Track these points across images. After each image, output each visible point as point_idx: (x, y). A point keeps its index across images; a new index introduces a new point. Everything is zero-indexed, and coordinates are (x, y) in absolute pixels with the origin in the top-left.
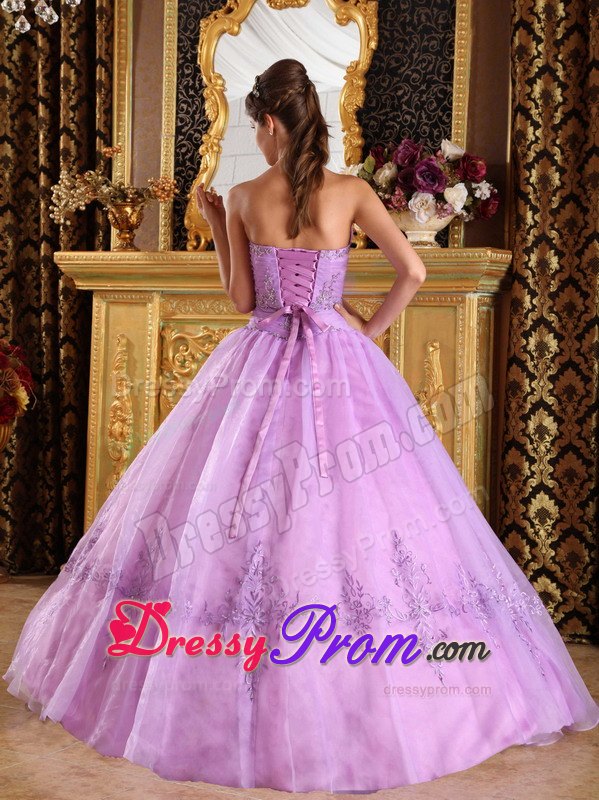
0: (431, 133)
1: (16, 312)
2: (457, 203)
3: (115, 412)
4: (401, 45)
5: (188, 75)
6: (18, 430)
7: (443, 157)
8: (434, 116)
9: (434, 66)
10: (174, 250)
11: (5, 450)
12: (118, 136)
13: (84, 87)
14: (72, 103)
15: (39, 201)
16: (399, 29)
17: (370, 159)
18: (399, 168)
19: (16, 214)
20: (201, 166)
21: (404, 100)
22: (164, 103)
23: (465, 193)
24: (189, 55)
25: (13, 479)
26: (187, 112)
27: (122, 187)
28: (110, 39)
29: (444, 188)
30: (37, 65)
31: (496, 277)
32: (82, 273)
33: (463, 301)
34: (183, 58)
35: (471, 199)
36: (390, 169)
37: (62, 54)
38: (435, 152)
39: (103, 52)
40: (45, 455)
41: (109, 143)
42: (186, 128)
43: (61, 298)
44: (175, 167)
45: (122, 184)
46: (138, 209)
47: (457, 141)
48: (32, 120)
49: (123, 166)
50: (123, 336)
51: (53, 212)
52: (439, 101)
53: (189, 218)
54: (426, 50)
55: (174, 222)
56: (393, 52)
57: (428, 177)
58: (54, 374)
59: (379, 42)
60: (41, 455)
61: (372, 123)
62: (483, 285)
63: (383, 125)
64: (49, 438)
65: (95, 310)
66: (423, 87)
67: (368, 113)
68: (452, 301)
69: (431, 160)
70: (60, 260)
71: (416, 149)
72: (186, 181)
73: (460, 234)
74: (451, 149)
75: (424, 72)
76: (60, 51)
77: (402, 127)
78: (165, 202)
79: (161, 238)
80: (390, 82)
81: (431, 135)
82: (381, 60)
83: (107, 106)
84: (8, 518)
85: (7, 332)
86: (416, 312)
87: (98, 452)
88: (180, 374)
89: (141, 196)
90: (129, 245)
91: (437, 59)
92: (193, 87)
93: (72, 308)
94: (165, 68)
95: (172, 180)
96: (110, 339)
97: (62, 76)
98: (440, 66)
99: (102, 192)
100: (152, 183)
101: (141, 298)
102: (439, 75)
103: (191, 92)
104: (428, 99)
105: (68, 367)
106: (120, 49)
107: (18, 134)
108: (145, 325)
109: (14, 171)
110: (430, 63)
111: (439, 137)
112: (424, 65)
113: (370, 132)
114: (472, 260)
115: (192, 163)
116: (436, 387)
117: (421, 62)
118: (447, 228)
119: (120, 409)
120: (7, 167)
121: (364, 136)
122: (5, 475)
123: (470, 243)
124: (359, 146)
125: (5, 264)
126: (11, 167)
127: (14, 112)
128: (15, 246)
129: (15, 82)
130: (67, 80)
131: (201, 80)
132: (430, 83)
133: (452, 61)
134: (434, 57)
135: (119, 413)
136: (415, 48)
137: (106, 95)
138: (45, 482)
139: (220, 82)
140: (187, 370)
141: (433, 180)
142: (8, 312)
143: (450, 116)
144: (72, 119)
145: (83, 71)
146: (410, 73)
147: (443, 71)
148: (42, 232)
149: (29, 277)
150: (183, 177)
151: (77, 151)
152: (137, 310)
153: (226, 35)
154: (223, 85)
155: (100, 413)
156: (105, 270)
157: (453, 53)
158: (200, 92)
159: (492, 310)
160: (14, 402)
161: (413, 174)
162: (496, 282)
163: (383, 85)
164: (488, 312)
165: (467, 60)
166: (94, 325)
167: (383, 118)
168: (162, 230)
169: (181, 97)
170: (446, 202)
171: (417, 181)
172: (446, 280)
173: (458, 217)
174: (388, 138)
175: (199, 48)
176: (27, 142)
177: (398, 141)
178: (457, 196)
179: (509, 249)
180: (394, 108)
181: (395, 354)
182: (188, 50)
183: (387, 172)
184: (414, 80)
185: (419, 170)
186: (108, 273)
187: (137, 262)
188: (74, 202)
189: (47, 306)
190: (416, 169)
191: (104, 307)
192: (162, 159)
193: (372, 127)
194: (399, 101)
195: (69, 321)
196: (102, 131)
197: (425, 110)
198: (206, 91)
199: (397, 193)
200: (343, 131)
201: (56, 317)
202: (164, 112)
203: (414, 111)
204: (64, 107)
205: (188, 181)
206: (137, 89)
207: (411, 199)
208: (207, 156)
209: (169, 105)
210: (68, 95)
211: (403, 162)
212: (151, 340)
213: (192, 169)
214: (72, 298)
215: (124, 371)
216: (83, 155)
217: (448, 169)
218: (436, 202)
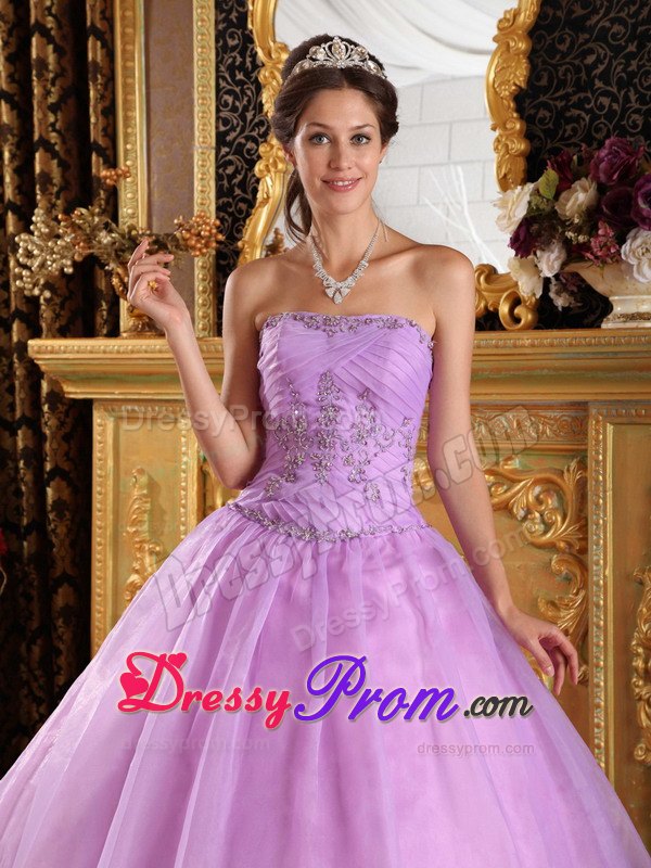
0: (647, 126)
5: (234, 48)
12: (126, 151)
13: (70, 74)
14: (52, 100)
15: (7, 256)
17: (550, 175)
18: (601, 189)
20: (259, 195)
21: (597, 71)
22: (196, 96)
24: (233, 16)
27: (134, 233)
32: (74, 373)
34: (224, 20)
36: (585, 190)
37: (33, 20)
39: (98, 16)
40: (29, 650)
41: (112, 163)
42: (233, 135)
43: (46, 408)
44: (218, 197)
49: (135, 199)
50: (141, 472)
51: (21, 277)
58: (39, 526)
60: (23, 647)
61: (542, 113)
63: (560, 117)
64: (35, 625)
65: (96, 429)
66: (632, 48)
67: (535, 97)
70: (38, 352)
71: (631, 154)
72: (235, 220)
75: (631, 21)
76: (29, 16)
77: (596, 117)
78: (203, 255)
79: (199, 312)
80: (572, 42)
82: (556, 6)
83: (107, 103)
86: (633, 434)
89: (162, 246)
90: (148, 325)
92: (242, 67)
93: (62, 424)
94: (197, 39)
95: (213, 219)
96: (122, 475)
97: (34, 56)
99: (100, 242)
100: (180, 225)
103: (240, 76)
104: (639, 67)
105: (60, 516)
108: (176, 455)
113: (538, 130)
115: (244, 191)
121: (528, 135)
124: (522, 154)
130: (42, 63)
131: (254, 55)
132: (643, 40)
137: (105, 86)
138: (31, 692)
144: (53, 125)
145: (67, 48)
146: (608, 24)
148: (13, 304)
150: (231, 214)
151: (63, 176)
155: (110, 592)
156: (110, 368)
158: (254, 75)
161: (631, 198)
163: (562, 47)
166: (96, 454)
167: (560, 104)
168: (199, 299)
169: (223, 84)
171: (639, 211)
174: (570, 137)
180: (579, 88)
181: (597, 505)
182: (232, 7)
183: (580, 197)
184: (614, 36)
185: (643, 191)
186: (114, 373)
187: (160, 356)
188: (54, 261)
189: (25, 420)
190: (639, 189)
191: (110, 425)
192: (197, 186)
193: (542, 121)
194: (588, 74)
195: (59, 445)
196: (100, 143)
197: (635, 86)
198: (263, 72)
199: (600, 232)
200: (494, 129)
201: (40, 438)
202: (196, 109)
203: (615, 90)
204: (39, 107)
205: (238, 220)
206: (152, 74)
207: (624, 241)
208: (268, 179)
209: (203, 99)
210: (45, 87)
211: (610, 177)
212: (186, 480)
213: (243, 200)
214: (61, 408)
215: (145, 527)
216: (73, 183)
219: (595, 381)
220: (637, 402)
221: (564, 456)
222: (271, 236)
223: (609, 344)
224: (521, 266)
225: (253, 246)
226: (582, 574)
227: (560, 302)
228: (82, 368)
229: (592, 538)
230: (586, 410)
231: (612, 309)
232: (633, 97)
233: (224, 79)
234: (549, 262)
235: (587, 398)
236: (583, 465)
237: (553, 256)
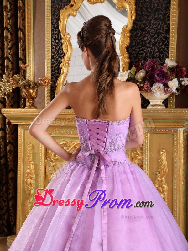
0: (160, 56)
2: (173, 87)
3: (28, 174)
4: (146, 17)
5: (56, 34)
7: (166, 66)
8: (161, 48)
9: (161, 26)
12: (28, 60)
13: (14, 40)
14: (9, 47)
16: (145, 10)
17: (134, 68)
18: (147, 72)
20: (61, 72)
21: (147, 42)
22: (46, 46)
23: (177, 83)
24: (56, 26)
26: (56, 50)
27: (29, 81)
28: (24, 20)
29: (168, 81)
32: (13, 117)
33: (177, 132)
34: (53, 27)
35: (180, 85)
36: (143, 72)
37: (5, 26)
38: (163, 64)
39: (21, 25)
40: (3, 188)
41: (25, 63)
42: (55, 56)
43: (7, 126)
44: (51, 72)
46: (35, 90)
47: (172, 59)
49: (30, 72)
50: (30, 143)
52: (163, 42)
56: (142, 21)
57: (161, 76)
58: (5, 156)
59: (136, 16)
60: (1, 187)
61: (133, 52)
62: (186, 125)
63: (138, 53)
64: (4, 182)
65: (19, 132)
66: (156, 36)
67: (131, 48)
68: (171, 131)
69: (162, 68)
70: (4, 112)
71: (154, 63)
73: (173, 101)
74: (170, 63)
75: (156, 29)
76: (4, 25)
77: (147, 53)
78: (48, 87)
80: (141, 34)
81: (159, 57)
82: (137, 25)
83: (24, 48)
86: (155, 136)
87: (22, 190)
88: (54, 159)
90: (33, 106)
91: (162, 23)
92: (58, 39)
93: (11, 130)
94: (46, 31)
95: (50, 78)
96: (26, 144)
97: (5, 35)
98: (164, 26)
99: (20, 84)
100: (41, 79)
102: (163, 30)
103: (57, 41)
104: (158, 41)
105: (10, 154)
106: (28, 24)
110: (159, 25)
112: (156, 26)
113: (132, 56)
114: (182, 114)
115: (58, 71)
117: (155, 24)
118: (168, 98)
119: (30, 173)
121: (130, 58)
123: (178, 106)
124: (128, 63)
130: (7, 37)
131: (61, 36)
132: (159, 34)
133: (169, 24)
134: (161, 22)
135: (29, 175)
136: (152, 18)
137: (23, 43)
138: (3, 199)
139: (68, 36)
140: (56, 158)
141: (163, 78)
143: (168, 48)
144: (10, 53)
145: (13, 33)
146: (150, 30)
150: (55, 77)
151: (12, 66)
153: (71, 17)
154: (70, 38)
155: (22, 174)
156: (22, 116)
157: (169, 20)
158: (61, 41)
161: (154, 75)
163: (138, 35)
164: (187, 135)
165: (176, 23)
166: (19, 138)
167: (138, 50)
168: (46, 99)
169: (53, 43)
170: (169, 87)
171: (156, 78)
172: (169, 122)
173: (173, 94)
174: (140, 59)
175: (60, 22)
177: (145, 59)
178: (174, 84)
180: (143, 46)
182: (55, 23)
183: (141, 74)
184: (151, 33)
185: (157, 73)
186: (23, 117)
187: (35, 113)
188: (7, 88)
189: (2, 129)
190: (155, 73)
191: (23, 131)
192: (46, 69)
193: (133, 54)
194: (145, 42)
195: (10, 135)
196: (22, 58)
197: (157, 46)
198: (63, 40)
199: (146, 83)
200: (121, 56)
201: (6, 134)
202: (46, 49)
203: (152, 46)
204: (6, 49)
205: (57, 78)
206: (35, 40)
207: (152, 86)
208: (64, 68)
209: (48, 47)
210: (7, 43)
211: (149, 69)
213: (58, 73)
214: (11, 126)
215: (31, 157)
216: (15, 68)
217: (169, 72)
218: (164, 87)
222: (65, 82)
223: (148, 113)
225: (60, 85)
228: (15, 116)
229: (144, 163)
231: (149, 103)
232: (156, 48)
233: (53, 42)
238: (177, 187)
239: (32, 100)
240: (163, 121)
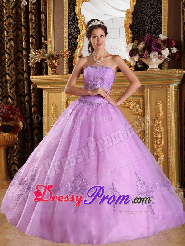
0: (155, 32)
1: (17, 97)
2: (166, 55)
4: (144, 3)
5: (72, 16)
6: (19, 136)
7: (160, 39)
8: (156, 26)
9: (156, 10)
10: (69, 74)
11: (15, 143)
12: (49, 37)
13: (37, 21)
14: (33, 27)
15: (23, 59)
17: (136, 41)
18: (146, 44)
19: (15, 64)
20: (78, 46)
21: (146, 21)
22: (64, 26)
23: (168, 51)
24: (72, 9)
25: (18, 152)
27: (52, 54)
28: (45, 5)
29: (161, 50)
30: (21, 14)
31: (180, 78)
32: (39, 83)
33: (169, 87)
34: (70, 10)
35: (170, 53)
36: (143, 44)
37: (30, 10)
38: (157, 38)
39: (43, 9)
40: (28, 144)
41: (46, 39)
42: (72, 33)
43: (32, 91)
44: (69, 46)
45: (51, 53)
47: (164, 34)
48: (20, 33)
49: (51, 47)
50: (54, 103)
51: (30, 63)
52: (158, 21)
53: (74, 63)
54: (152, 4)
55: (69, 64)
56: (141, 6)
57: (156, 46)
58: (30, 117)
59: (137, 2)
60: (27, 143)
61: (135, 29)
62: (175, 82)
63: (139, 30)
64: (29, 138)
65: (44, 95)
66: (152, 17)
67: (134, 26)
68: (165, 87)
69: (157, 41)
70: (32, 79)
71: (151, 37)
72: (73, 51)
73: (166, 65)
74: (163, 37)
75: (152, 12)
76: (29, 10)
77: (145, 30)
78: (66, 58)
79: (65, 70)
80: (141, 16)
82: (137, 8)
83: (45, 27)
84: (17, 165)
85: (14, 103)
86: (153, 91)
89: (58, 56)
90: (55, 73)
91: (156, 7)
92: (74, 20)
93: (35, 95)
94: (64, 14)
95: (68, 51)
96: (50, 104)
97: (30, 18)
98: (158, 9)
99: (45, 56)
100: (62, 52)
101: (60, 90)
102: (157, 12)
103: (73, 22)
104: (154, 21)
105: (35, 114)
106: (49, 8)
107: (15, 38)
108: (61, 99)
109: (15, 50)
110: (154, 9)
111: (158, 33)
112: (152, 9)
113: (134, 32)
114: (172, 73)
115: (75, 45)
116: (161, 116)
117: (151, 8)
118: (162, 63)
120: (12, 49)
121: (133, 34)
122: (15, 151)
123: (170, 68)
124: (131, 37)
125: (12, 81)
126: (13, 48)
127: (14, 30)
128: (15, 75)
129: (14, 20)
130: (32, 19)
131: (77, 17)
132: (154, 15)
133: (162, 8)
134: (155, 7)
136: (149, 3)
137: (45, 24)
139: (83, 18)
141: (158, 47)
142: (14, 97)
143: (161, 26)
144: (34, 32)
145: (37, 16)
146: (147, 12)
147: (159, 11)
148: (25, 69)
149: (21, 85)
150: (72, 50)
151: (36, 42)
152: (58, 94)
153: (85, 2)
154: (84, 19)
156: (48, 82)
157: (162, 5)
158: (76, 21)
159: (178, 90)
160: (18, 126)
161: (151, 46)
162: (180, 80)
163: (139, 16)
164: (177, 90)
165: (167, 7)
166: (44, 100)
167: (139, 27)
168: (65, 68)
169: (70, 23)
170: (162, 55)
171: (152, 48)
172: (163, 80)
173: (166, 60)
174: (141, 34)
175: (76, 7)
176: (18, 40)
177: (144, 35)
178: (166, 52)
179: (183, 69)
180: (142, 24)
181: (146, 105)
182: (72, 7)
183: (142, 46)
184: (149, 14)
185: (153, 44)
187: (58, 78)
188: (37, 60)
189: (27, 94)
191: (47, 93)
192: (65, 44)
193: (135, 31)
194: (144, 22)
195: (35, 99)
196: (44, 35)
197: (153, 24)
198: (78, 21)
199: (145, 52)
200: (126, 32)
201: (30, 98)
202: (64, 28)
203: (149, 25)
204: (31, 28)
206: (55, 21)
207: (150, 54)
208: (80, 42)
209: (66, 26)
210: (32, 24)
211: (147, 42)
212: (63, 104)
213: (74, 47)
214: (35, 91)
215: (55, 115)
216: (38, 44)
217: (162, 44)
218: (159, 55)
219: (145, 81)
220: (154, 85)
221: (140, 96)
222: (80, 54)
223: (148, 74)
224: (131, 59)
225: (77, 56)
226: (144, 119)
227: (139, 66)
228: (41, 82)
229: (146, 112)
230: (144, 87)
231: (148, 67)
232: (153, 26)
234: (136, 58)
235: (144, 84)
236: (144, 98)
237: (137, 57)
238: (170, 128)
239: (54, 69)
240: (159, 79)
